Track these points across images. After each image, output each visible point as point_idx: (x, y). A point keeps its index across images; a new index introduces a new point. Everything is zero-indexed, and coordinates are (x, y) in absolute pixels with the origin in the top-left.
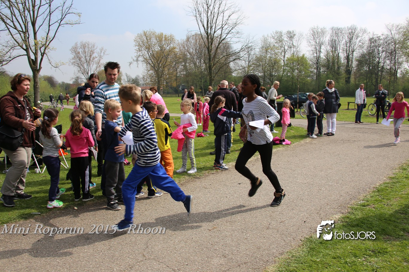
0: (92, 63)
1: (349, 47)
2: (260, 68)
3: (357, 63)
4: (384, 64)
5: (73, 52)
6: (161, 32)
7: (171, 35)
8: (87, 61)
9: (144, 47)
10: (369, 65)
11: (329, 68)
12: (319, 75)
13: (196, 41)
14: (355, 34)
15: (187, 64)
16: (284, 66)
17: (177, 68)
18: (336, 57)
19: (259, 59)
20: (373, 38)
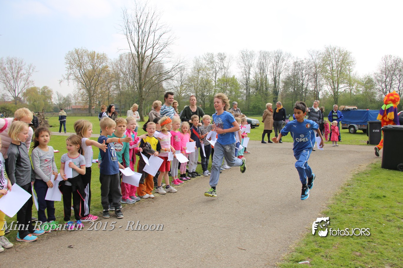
0: (20, 80)
1: (276, 70)
2: (192, 89)
3: (283, 84)
4: (307, 86)
6: (94, 50)
7: (104, 54)
8: (13, 77)
9: (76, 65)
10: (294, 87)
11: (257, 89)
12: (248, 95)
13: (130, 60)
14: (281, 58)
15: (120, 84)
16: (215, 86)
17: (110, 87)
18: (264, 78)
19: (191, 80)
20: (297, 62)
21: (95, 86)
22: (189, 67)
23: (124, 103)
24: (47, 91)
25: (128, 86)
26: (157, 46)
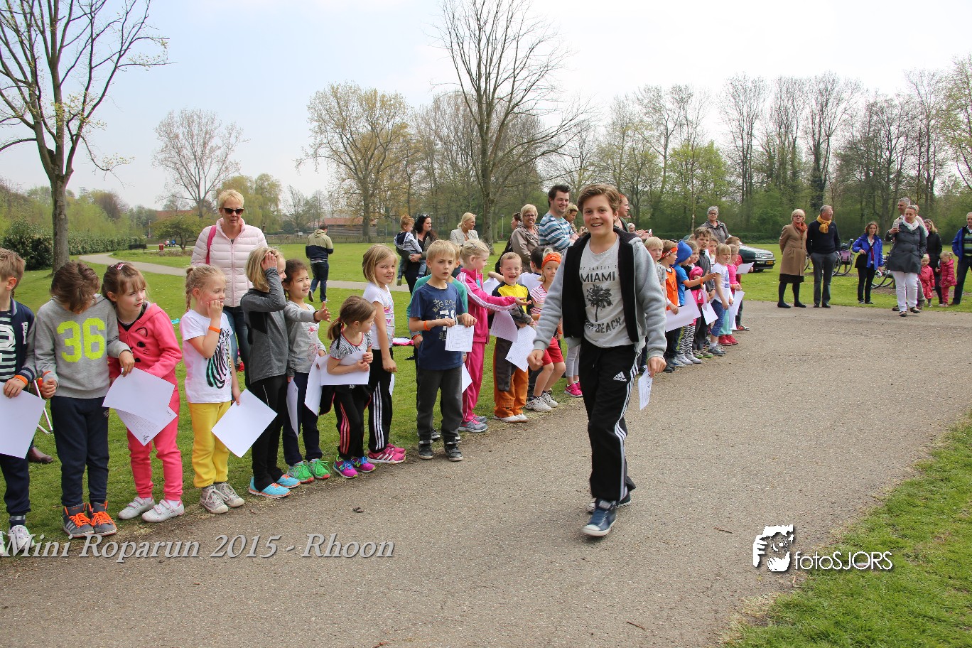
0: (209, 160)
1: (820, 126)
2: (609, 175)
3: (838, 162)
4: (901, 165)
5: (162, 134)
6: (373, 88)
7: (396, 95)
8: (195, 156)
9: (333, 124)
10: (867, 167)
11: (772, 174)
12: (748, 191)
13: (458, 109)
14: (835, 94)
15: (436, 166)
16: (665, 168)
17: (411, 174)
18: (789, 147)
19: (605, 153)
20: (875, 104)
21: (378, 173)
22: (600, 123)
23: (444, 212)
24: (269, 184)
25: (454, 171)
26: (524, 73)
